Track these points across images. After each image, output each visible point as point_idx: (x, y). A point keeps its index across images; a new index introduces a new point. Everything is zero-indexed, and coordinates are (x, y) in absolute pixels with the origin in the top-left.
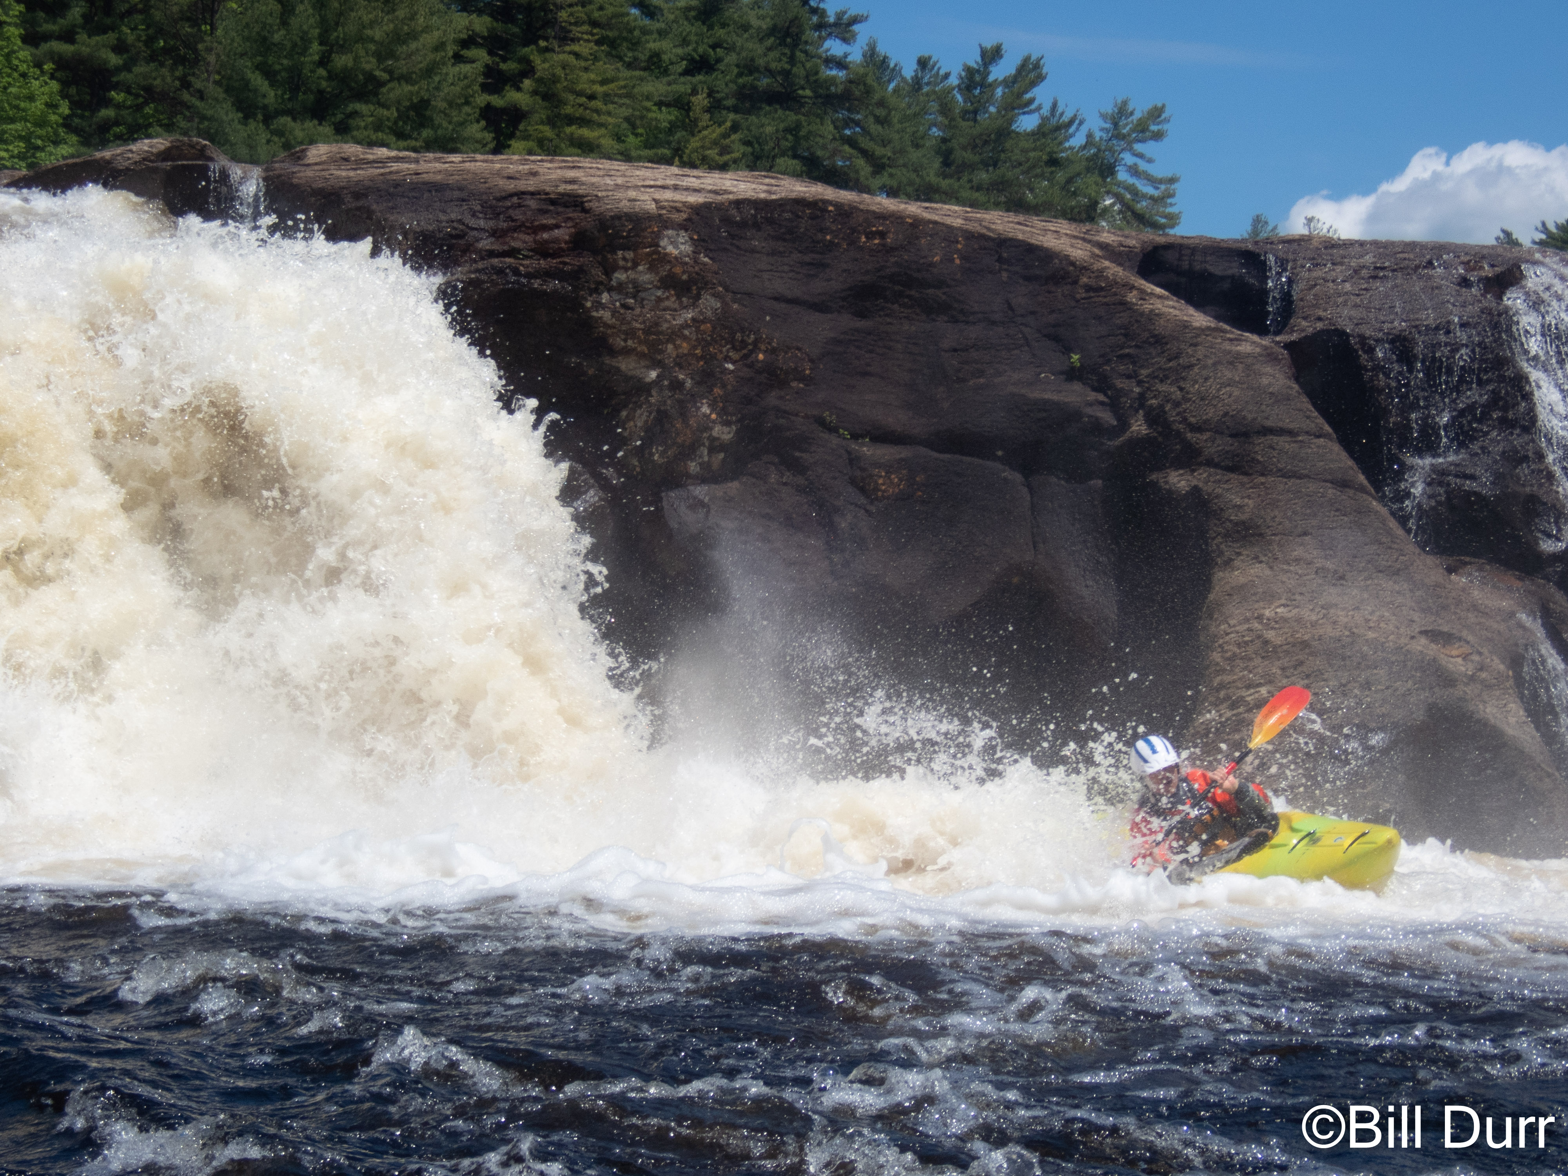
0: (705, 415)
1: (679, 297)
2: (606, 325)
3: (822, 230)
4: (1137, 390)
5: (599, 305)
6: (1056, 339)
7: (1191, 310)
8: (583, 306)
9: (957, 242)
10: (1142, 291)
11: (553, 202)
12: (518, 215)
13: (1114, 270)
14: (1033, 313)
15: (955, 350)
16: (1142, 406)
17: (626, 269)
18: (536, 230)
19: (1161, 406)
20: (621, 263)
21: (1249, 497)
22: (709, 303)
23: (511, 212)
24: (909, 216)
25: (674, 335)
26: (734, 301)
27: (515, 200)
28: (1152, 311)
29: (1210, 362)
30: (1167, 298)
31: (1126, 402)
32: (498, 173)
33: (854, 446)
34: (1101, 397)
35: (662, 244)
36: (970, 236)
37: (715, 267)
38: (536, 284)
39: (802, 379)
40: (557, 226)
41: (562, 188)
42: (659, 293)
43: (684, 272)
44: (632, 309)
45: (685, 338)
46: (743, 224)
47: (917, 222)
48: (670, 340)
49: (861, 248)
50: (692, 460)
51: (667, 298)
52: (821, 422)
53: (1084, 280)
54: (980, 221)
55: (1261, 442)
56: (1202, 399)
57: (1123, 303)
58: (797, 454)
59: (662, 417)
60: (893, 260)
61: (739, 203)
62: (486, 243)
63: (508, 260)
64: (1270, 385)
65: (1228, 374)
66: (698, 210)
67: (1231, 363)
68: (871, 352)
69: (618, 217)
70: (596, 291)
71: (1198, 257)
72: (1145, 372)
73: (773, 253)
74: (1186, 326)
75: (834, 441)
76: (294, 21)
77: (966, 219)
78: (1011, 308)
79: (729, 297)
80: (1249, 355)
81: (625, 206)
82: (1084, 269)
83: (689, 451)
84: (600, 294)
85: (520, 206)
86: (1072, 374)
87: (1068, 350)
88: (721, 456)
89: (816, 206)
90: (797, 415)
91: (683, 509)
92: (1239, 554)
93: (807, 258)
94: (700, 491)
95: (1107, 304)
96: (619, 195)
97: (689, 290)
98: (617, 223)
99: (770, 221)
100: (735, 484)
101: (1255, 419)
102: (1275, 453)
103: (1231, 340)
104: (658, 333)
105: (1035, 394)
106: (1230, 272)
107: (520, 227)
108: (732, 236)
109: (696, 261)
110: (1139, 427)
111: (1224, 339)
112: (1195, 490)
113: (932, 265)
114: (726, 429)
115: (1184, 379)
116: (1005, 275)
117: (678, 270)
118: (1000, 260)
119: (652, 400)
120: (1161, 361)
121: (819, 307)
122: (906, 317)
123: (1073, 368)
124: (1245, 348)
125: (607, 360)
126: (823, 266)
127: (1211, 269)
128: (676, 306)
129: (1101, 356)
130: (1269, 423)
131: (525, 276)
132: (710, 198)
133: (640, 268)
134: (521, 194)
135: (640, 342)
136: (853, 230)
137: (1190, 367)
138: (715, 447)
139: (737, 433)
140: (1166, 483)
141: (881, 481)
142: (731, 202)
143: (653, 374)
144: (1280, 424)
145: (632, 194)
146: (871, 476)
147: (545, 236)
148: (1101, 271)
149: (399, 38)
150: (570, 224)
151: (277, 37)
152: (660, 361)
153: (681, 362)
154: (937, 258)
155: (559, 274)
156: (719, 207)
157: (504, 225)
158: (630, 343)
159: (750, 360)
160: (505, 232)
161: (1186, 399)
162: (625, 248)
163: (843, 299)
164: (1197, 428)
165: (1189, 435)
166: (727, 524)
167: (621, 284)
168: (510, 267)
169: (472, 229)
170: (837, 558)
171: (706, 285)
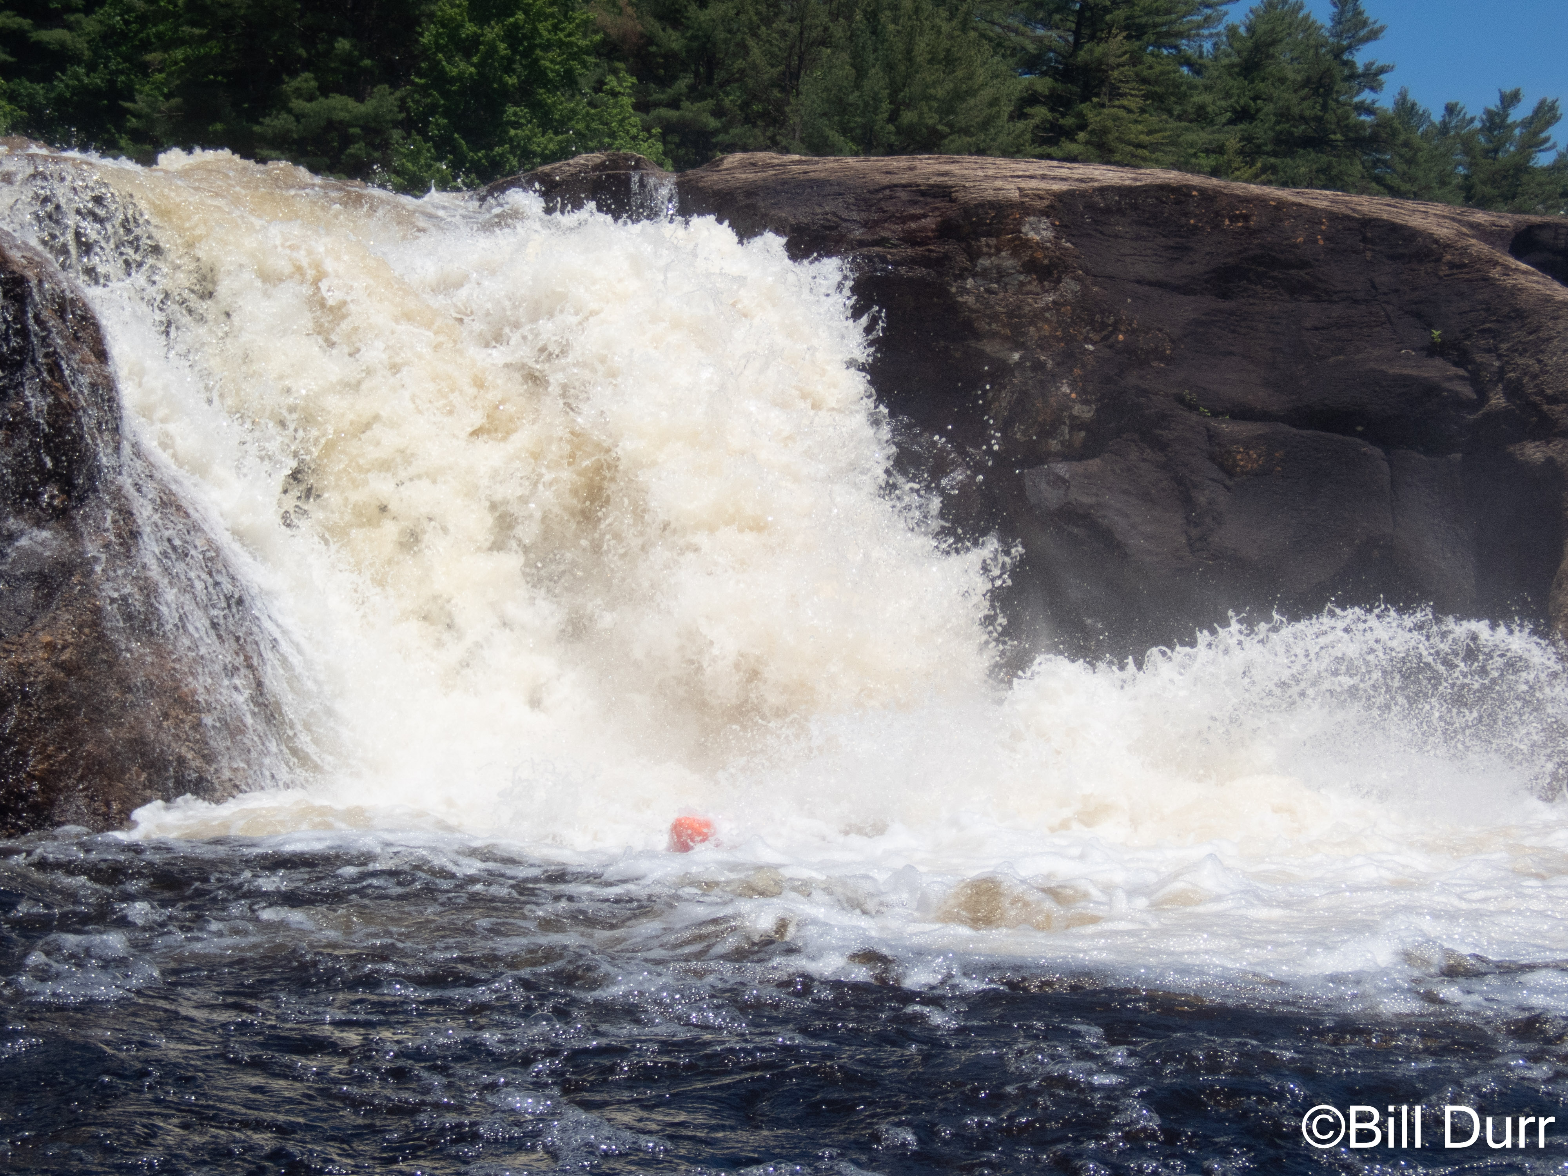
0: (1065, 395)
1: (1041, 281)
2: (971, 310)
3: (1186, 214)
4: (1497, 364)
5: (964, 291)
6: (1418, 316)
7: (1557, 285)
8: (948, 292)
9: (1322, 223)
10: (1506, 268)
11: (923, 194)
12: (889, 207)
13: (1478, 247)
14: (1396, 291)
15: (1316, 329)
16: (1501, 379)
17: (990, 255)
18: (904, 220)
19: (1519, 379)
20: (985, 249)
22: (1070, 286)
23: (883, 204)
24: (1273, 199)
25: (1037, 316)
26: (1095, 284)
27: (887, 192)
28: (1514, 285)
30: (1532, 274)
31: (1486, 376)
32: (879, 171)
33: (1213, 423)
34: (1461, 372)
35: (1024, 230)
36: (1334, 217)
37: (1077, 252)
38: (903, 270)
39: (1162, 358)
40: (925, 216)
41: (934, 180)
42: (1022, 278)
43: (1045, 257)
44: (996, 293)
45: (1047, 321)
46: (1107, 211)
47: (1281, 205)
48: (1032, 323)
49: (1224, 232)
50: (1055, 438)
51: (1030, 282)
52: (1181, 400)
53: (1448, 257)
54: (1347, 202)
56: (1560, 371)
57: (1486, 279)
58: (1158, 431)
59: (1023, 396)
60: (1256, 242)
61: (1103, 190)
62: (858, 233)
63: (876, 249)
66: (1060, 196)
68: (1233, 331)
69: (981, 205)
70: (961, 277)
72: (1504, 346)
73: (1138, 238)
74: (1548, 300)
75: (1194, 417)
76: (867, 84)
77: (1333, 201)
78: (1374, 287)
79: (1089, 280)
81: (989, 195)
82: (1447, 246)
83: (1050, 430)
84: (965, 279)
85: (891, 197)
86: (1433, 350)
87: (1430, 326)
88: (1083, 434)
89: (1180, 192)
90: (1156, 394)
93: (1171, 242)
94: (1062, 469)
95: (1469, 280)
96: (985, 185)
97: (1050, 273)
98: (980, 211)
99: (1135, 207)
100: (1097, 461)
104: (1019, 317)
105: (1395, 370)
107: (891, 218)
108: (1096, 222)
109: (1057, 246)
110: (1497, 400)
112: (1550, 461)
113: (1296, 246)
114: (1086, 408)
115: (1542, 352)
116: (1369, 255)
117: (1039, 255)
118: (1365, 240)
120: (1521, 335)
121: (1184, 290)
122: (1269, 298)
123: (1434, 344)
125: (973, 343)
126: (1187, 249)
128: (1039, 290)
129: (1463, 331)
131: (892, 264)
132: (1074, 186)
133: (1003, 254)
134: (892, 187)
135: (1004, 326)
136: (1217, 214)
137: (1549, 339)
138: (1077, 425)
139: (1097, 410)
140: (1522, 454)
141: (1239, 457)
142: (1095, 190)
143: (1016, 356)
145: (999, 183)
146: (1229, 452)
147: (913, 225)
148: (1465, 248)
149: (958, 96)
150: (937, 213)
151: (852, 98)
152: (1023, 343)
153: (1043, 344)
154: (1300, 239)
155: (925, 261)
156: (1083, 194)
157: (876, 216)
158: (994, 326)
159: (1111, 340)
160: (876, 223)
161: (1544, 372)
162: (989, 235)
163: (1207, 282)
164: (1553, 400)
165: (1545, 407)
166: (1087, 500)
167: (985, 270)
168: (878, 256)
169: (845, 220)
170: (1194, 532)
171: (1066, 269)
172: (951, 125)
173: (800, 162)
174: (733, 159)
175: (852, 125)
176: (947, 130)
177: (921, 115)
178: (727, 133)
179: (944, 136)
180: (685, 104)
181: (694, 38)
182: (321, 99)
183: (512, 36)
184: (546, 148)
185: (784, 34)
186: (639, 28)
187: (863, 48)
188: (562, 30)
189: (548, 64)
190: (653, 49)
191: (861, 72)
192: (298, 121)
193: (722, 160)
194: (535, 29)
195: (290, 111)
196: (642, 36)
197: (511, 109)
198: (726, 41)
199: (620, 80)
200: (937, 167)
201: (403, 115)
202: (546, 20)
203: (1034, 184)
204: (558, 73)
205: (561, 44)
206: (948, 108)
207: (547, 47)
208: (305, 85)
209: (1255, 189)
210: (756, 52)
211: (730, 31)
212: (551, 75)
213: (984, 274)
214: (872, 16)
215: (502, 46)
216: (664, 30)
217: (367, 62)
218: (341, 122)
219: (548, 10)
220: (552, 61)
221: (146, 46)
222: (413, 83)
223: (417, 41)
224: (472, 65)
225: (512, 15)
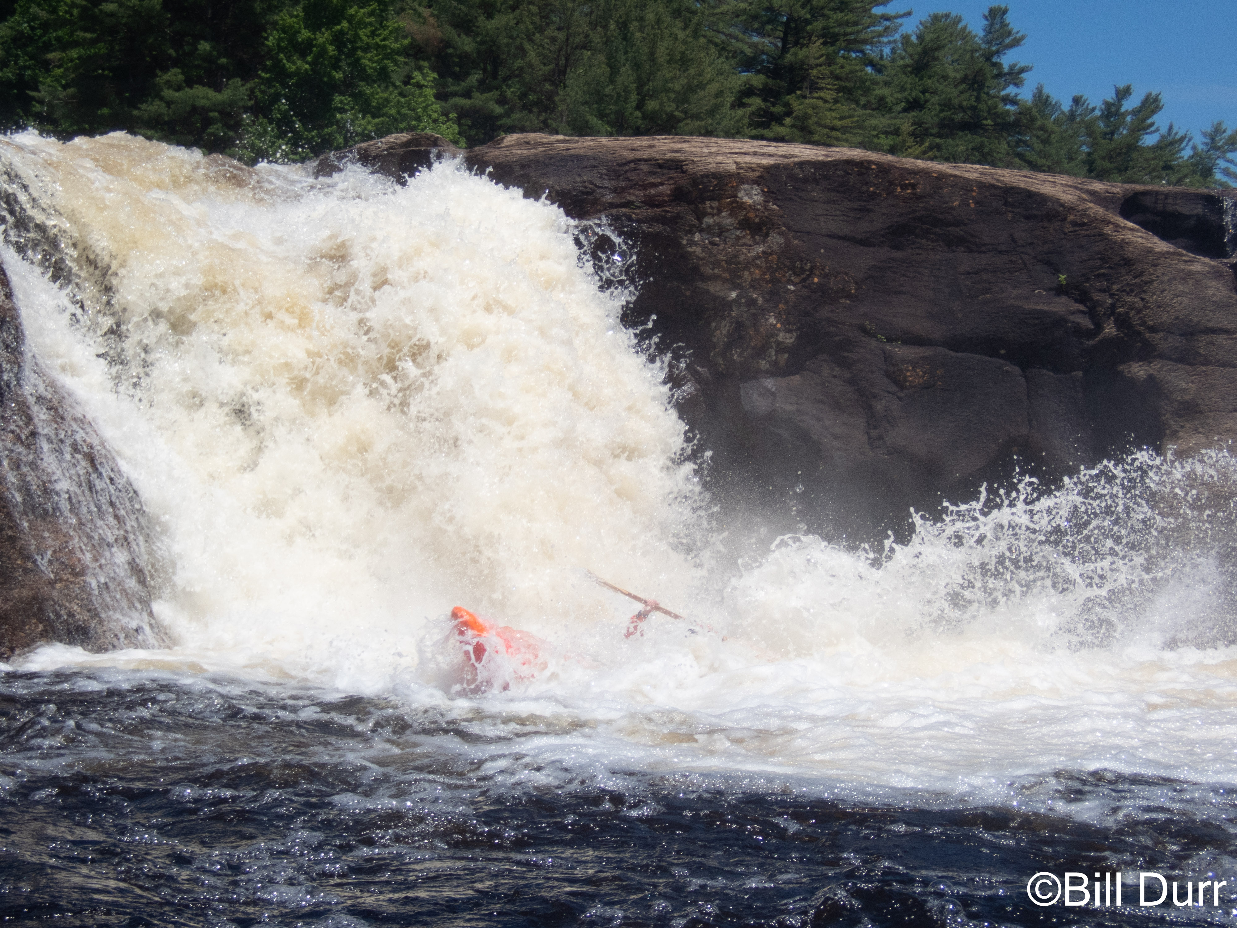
0: (772, 325)
1: (753, 236)
2: (698, 258)
3: (867, 183)
4: (1109, 301)
5: (692, 243)
6: (1048, 263)
7: (1156, 240)
8: (680, 243)
9: (973, 191)
10: (1117, 226)
11: (660, 166)
12: (633, 176)
13: (1096, 210)
14: (1031, 244)
15: (969, 273)
16: (1113, 313)
17: (713, 215)
18: (645, 187)
19: (1127, 313)
20: (709, 210)
21: (1192, 382)
22: (776, 240)
23: (629, 175)
24: (934, 172)
25: (749, 264)
26: (795, 238)
27: (632, 165)
28: (1123, 240)
29: (1166, 278)
30: (1137, 230)
31: (1101, 310)
32: (626, 148)
33: (888, 347)
34: (1082, 308)
35: (739, 195)
36: (982, 186)
37: (781, 212)
38: (644, 227)
39: (849, 296)
40: (662, 184)
41: (669, 156)
42: (738, 233)
43: (756, 216)
44: (718, 245)
45: (758, 267)
46: (805, 180)
47: (941, 176)
48: (747, 267)
49: (897, 197)
50: (764, 359)
51: (744, 236)
52: (862, 329)
53: (1072, 217)
54: (993, 174)
55: (1203, 339)
56: (1159, 307)
57: (1101, 235)
58: (846, 354)
59: (739, 326)
60: (921, 205)
61: (802, 164)
62: (609, 197)
63: (624, 210)
64: (1214, 295)
65: (1180, 287)
66: (768, 169)
67: (1184, 279)
68: (904, 275)
69: (706, 176)
70: (691, 232)
71: (1170, 201)
72: (1115, 287)
73: (828, 202)
74: (1149, 251)
75: (874, 344)
76: (619, 79)
77: (982, 174)
78: (1014, 240)
79: (791, 235)
80: (1198, 273)
81: (712, 167)
82: (1071, 209)
83: (761, 351)
84: (693, 234)
85: (635, 169)
86: (1060, 290)
87: (1057, 272)
88: (786, 356)
89: (862, 166)
90: (844, 324)
91: (755, 396)
92: (1182, 427)
93: (856, 205)
94: (769, 383)
95: (1088, 236)
96: (709, 160)
97: (760, 229)
98: (705, 180)
99: (826, 177)
100: (797, 377)
101: (1199, 322)
102: (1214, 348)
103: (1186, 261)
104: (737, 263)
105: (1030, 306)
106: (1195, 212)
107: (634, 185)
108: (796, 189)
109: (766, 208)
110: (1110, 329)
111: (1180, 261)
112: (1151, 377)
113: (953, 208)
114: (788, 335)
115: (1145, 292)
117: (751, 215)
118: (1006, 204)
119: (733, 314)
120: (1128, 278)
121: (864, 242)
122: (933, 249)
123: (1061, 286)
124: (1196, 267)
125: (700, 284)
126: (869, 211)
127: (1179, 209)
129: (1083, 275)
130: (1210, 325)
131: (636, 221)
132: (779, 161)
133: (724, 214)
134: (637, 161)
135: (724, 271)
136: (891, 183)
137: (1151, 282)
138: (781, 348)
139: (797, 337)
140: (1129, 372)
141: (908, 374)
142: (795, 164)
143: (734, 294)
144: (1220, 325)
145: (720, 158)
146: (900, 370)
147: (653, 191)
148: (1085, 211)
149: (691, 89)
150: (672, 182)
151: (607, 90)
152: (739, 285)
153: (755, 285)
154: (956, 203)
155: (661, 220)
156: (786, 167)
157: (623, 184)
158: (716, 271)
159: (808, 282)
160: (624, 189)
161: (1145, 307)
162: (712, 199)
163: (883, 236)
164: (1153, 329)
165: (1147, 335)
166: (788, 407)
167: (709, 227)
168: (625, 215)
169: (599, 187)
170: (874, 433)
171: (773, 226)
172: (685, 112)
173: (564, 141)
174: (511, 139)
175: (608, 111)
176: (682, 115)
177: (662, 104)
178: (509, 117)
179: (680, 121)
180: (476, 94)
181: (483, 42)
182: (187, 89)
183: (338, 40)
184: (365, 129)
185: (553, 40)
186: (440, 34)
187: (616, 51)
188: (379, 35)
189: (367, 62)
190: (450, 51)
191: (614, 69)
192: (169, 107)
193: (503, 139)
194: (357, 35)
195: (162, 99)
196: (441, 40)
197: (337, 98)
198: (507, 45)
199: (424, 76)
200: (671, 145)
201: (252, 102)
202: (365, 28)
203: (747, 159)
204: (375, 69)
205: (377, 46)
206: (683, 98)
207: (367, 49)
208: (174, 78)
209: (921, 164)
210: (532, 55)
211: (511, 37)
212: (370, 71)
213: (709, 229)
214: (623, 26)
215: (331, 48)
216: (459, 36)
217: (224, 60)
218: (203, 108)
219: (367, 20)
220: (370, 60)
221: (48, 47)
222: (260, 77)
223: (263, 44)
224: (307, 63)
225: (339, 23)
